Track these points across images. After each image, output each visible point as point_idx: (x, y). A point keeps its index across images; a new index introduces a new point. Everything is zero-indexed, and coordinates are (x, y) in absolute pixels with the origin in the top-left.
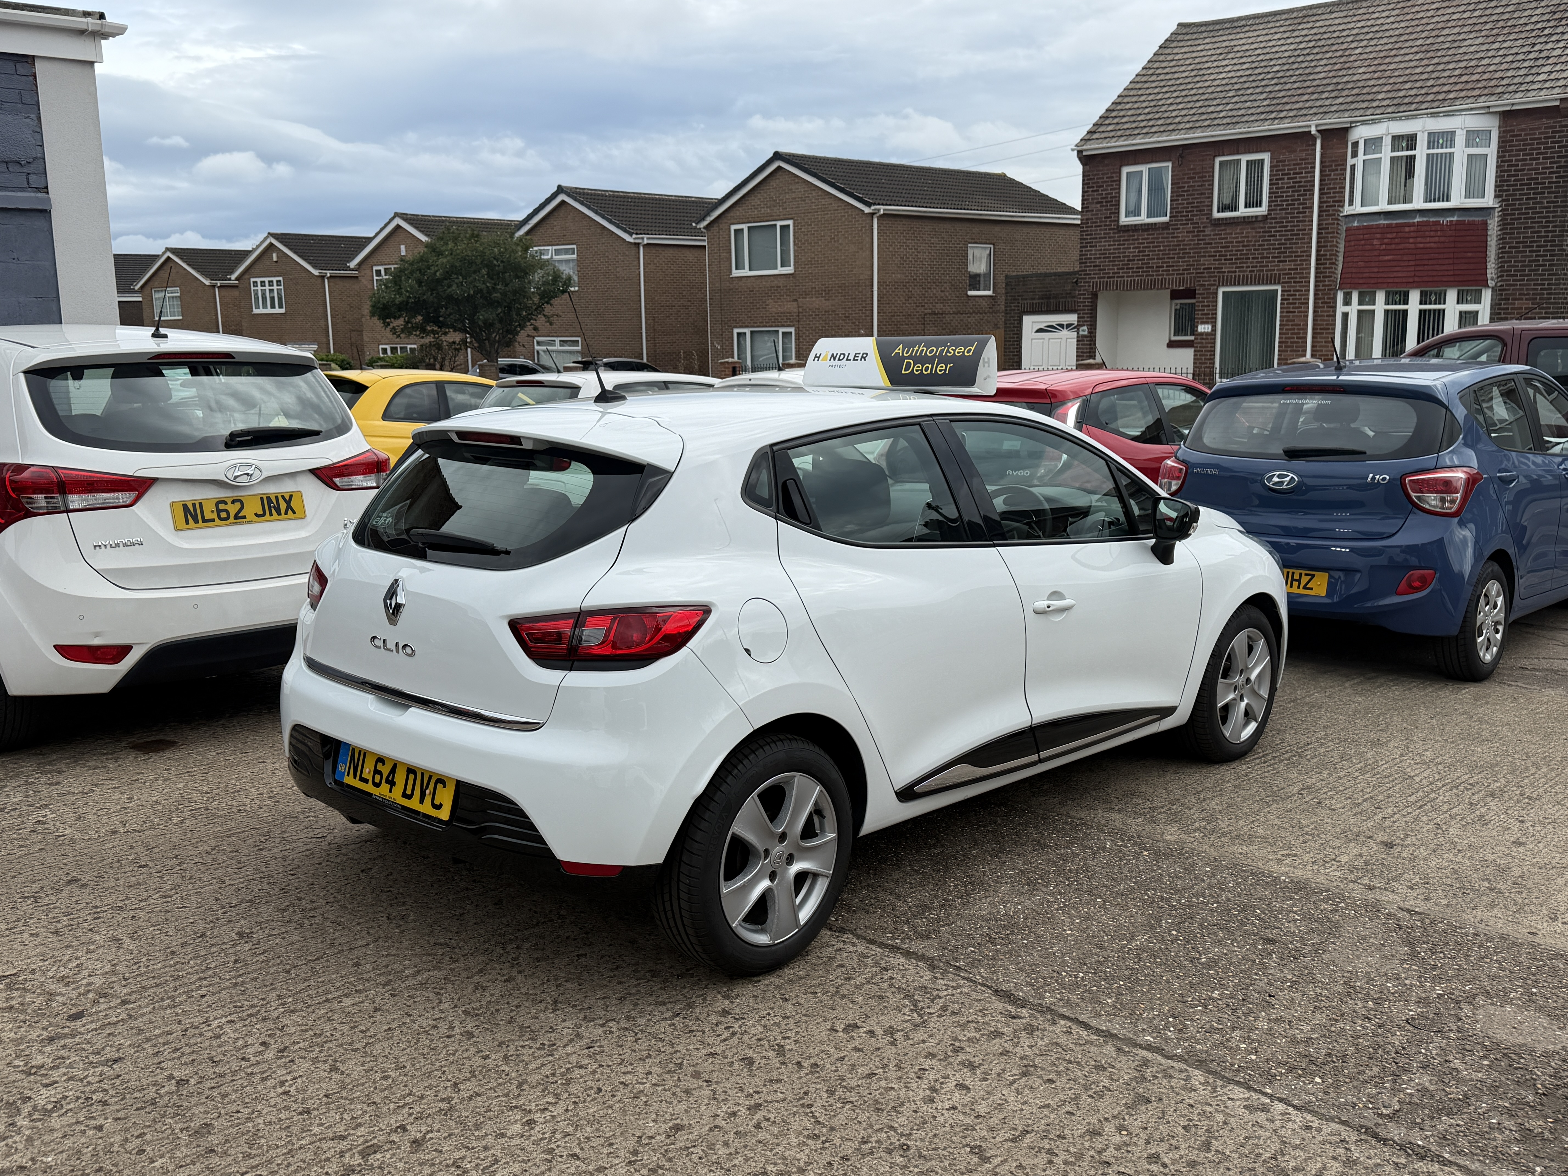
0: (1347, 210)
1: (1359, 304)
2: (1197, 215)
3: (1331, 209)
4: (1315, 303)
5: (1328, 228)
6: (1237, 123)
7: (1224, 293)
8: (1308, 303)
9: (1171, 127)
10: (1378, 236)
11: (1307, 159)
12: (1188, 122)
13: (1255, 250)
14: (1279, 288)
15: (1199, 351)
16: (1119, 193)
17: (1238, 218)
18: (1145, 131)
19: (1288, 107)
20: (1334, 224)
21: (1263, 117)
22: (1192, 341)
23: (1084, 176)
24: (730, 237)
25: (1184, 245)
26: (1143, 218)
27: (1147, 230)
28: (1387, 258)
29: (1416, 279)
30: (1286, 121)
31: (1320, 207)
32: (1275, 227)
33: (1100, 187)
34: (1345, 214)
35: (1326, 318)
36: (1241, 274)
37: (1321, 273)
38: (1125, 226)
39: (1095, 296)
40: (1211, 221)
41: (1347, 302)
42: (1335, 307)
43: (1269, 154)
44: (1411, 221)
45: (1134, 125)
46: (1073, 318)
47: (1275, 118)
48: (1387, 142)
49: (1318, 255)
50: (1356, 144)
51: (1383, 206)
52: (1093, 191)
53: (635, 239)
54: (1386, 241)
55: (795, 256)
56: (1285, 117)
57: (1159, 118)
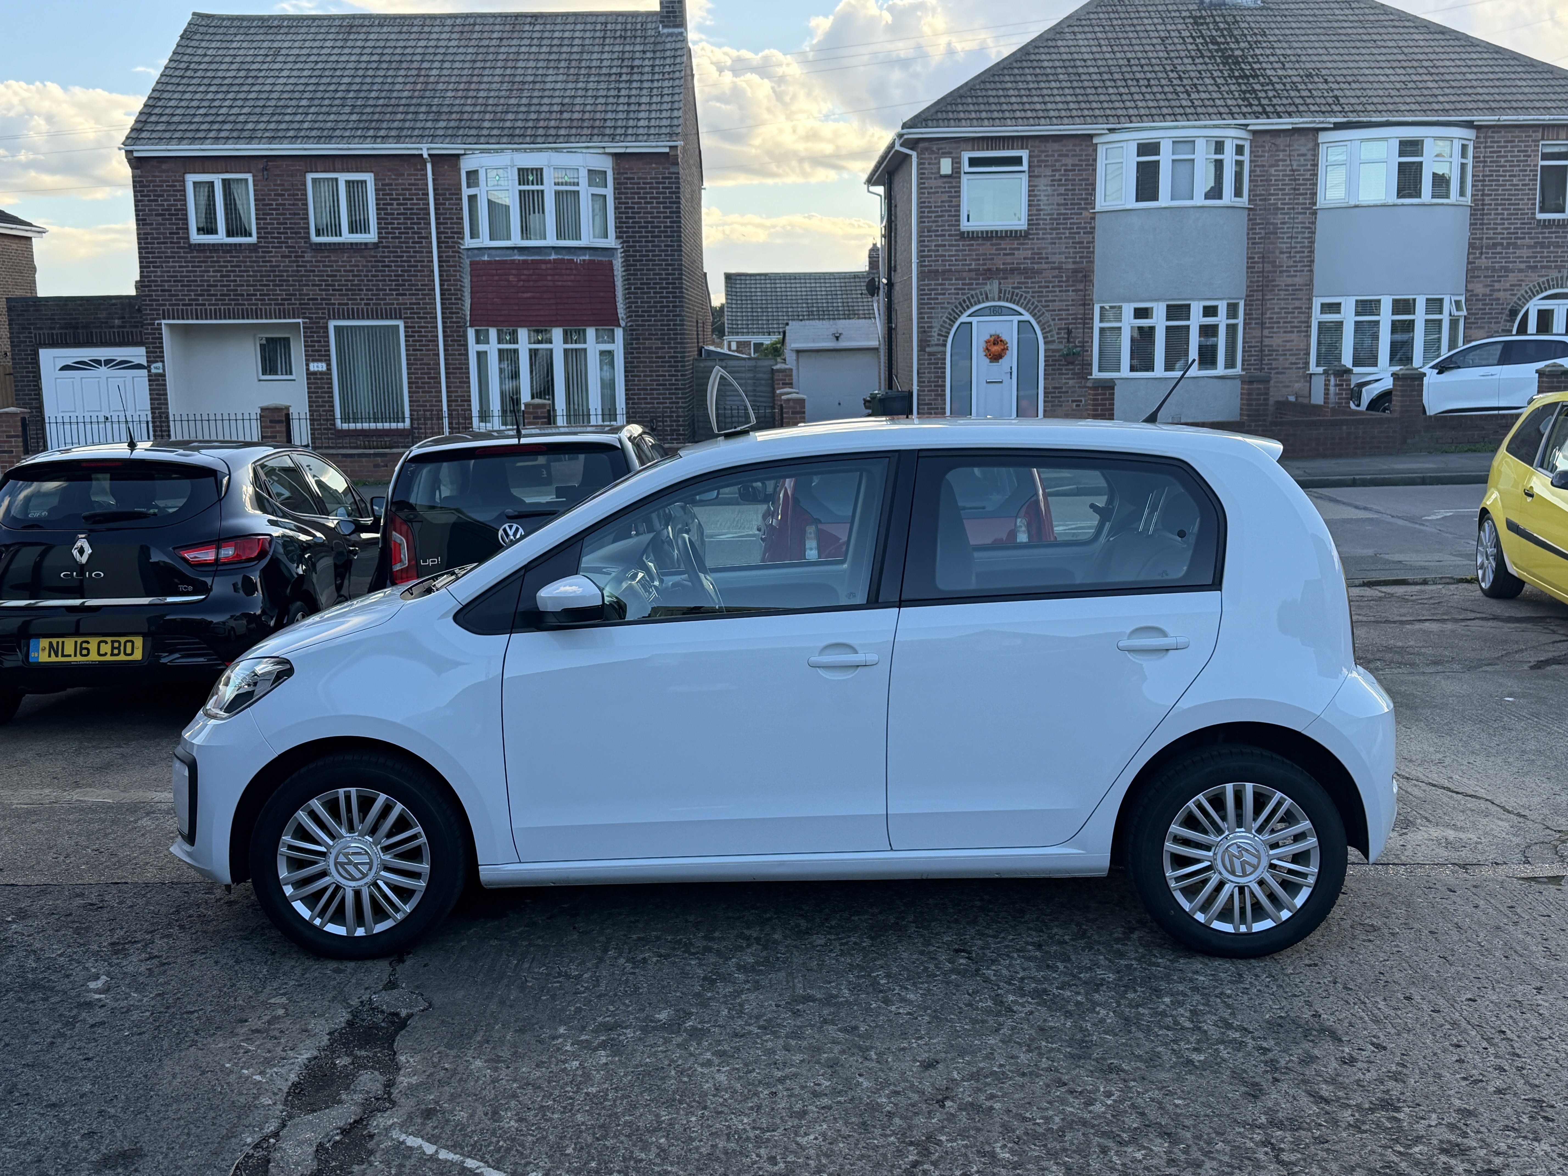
0: (470, 243)
1: (499, 343)
2: (292, 238)
3: (451, 241)
4: (445, 341)
5: (449, 261)
6: (329, 137)
7: (336, 327)
8: (437, 341)
9: (245, 134)
10: (514, 272)
11: (419, 185)
12: (266, 130)
13: (368, 280)
14: (401, 323)
15: (314, 393)
16: (185, 205)
17: (344, 244)
18: (212, 134)
20: (455, 257)
23: (135, 181)
25: (279, 271)
26: (224, 238)
27: (230, 252)
28: (526, 295)
29: (557, 318)
30: (391, 140)
31: (438, 237)
32: (389, 256)
33: (159, 196)
34: (467, 247)
35: (458, 353)
36: (355, 307)
37: (448, 307)
38: (198, 245)
39: (161, 327)
40: (311, 244)
41: (482, 340)
42: (467, 345)
43: (372, 175)
44: (549, 258)
47: (374, 137)
48: (513, 173)
49: (442, 289)
50: (472, 174)
51: (517, 241)
52: (150, 201)
54: (523, 277)
57: (224, 122)
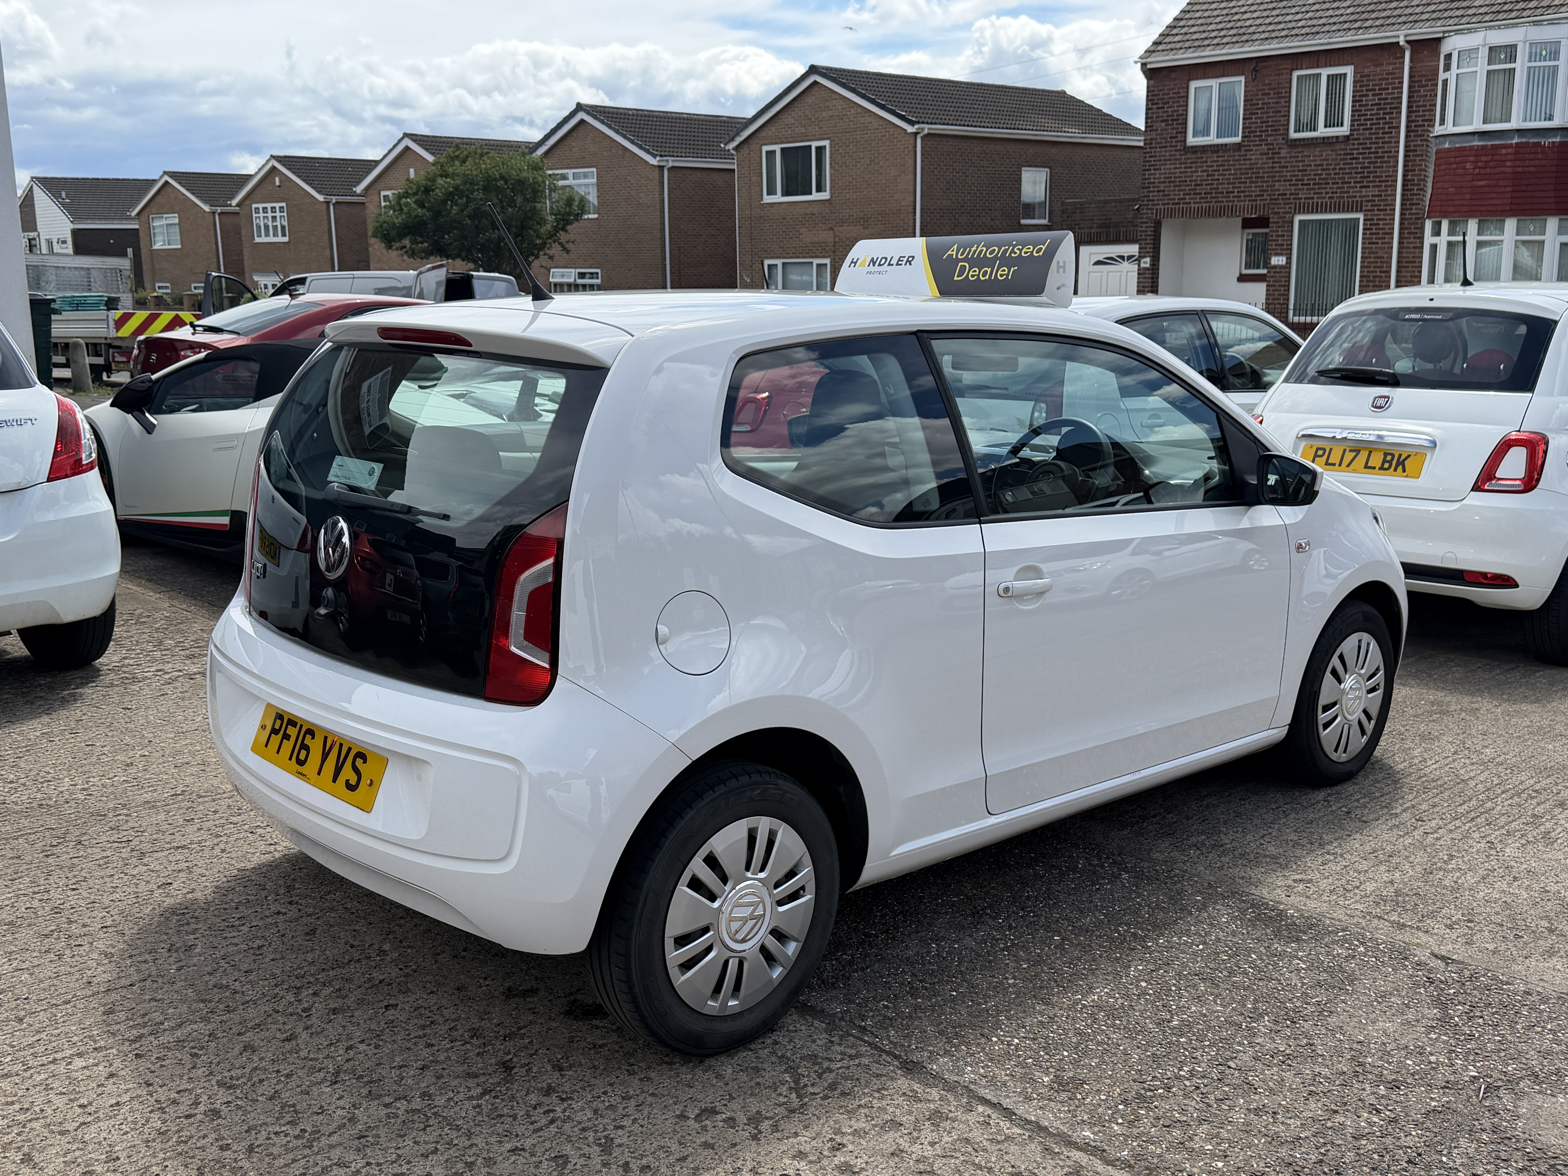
0: (1438, 130)
1: (1449, 235)
2: (1272, 135)
3: (1420, 129)
4: (1400, 233)
5: (1416, 151)
6: (1318, 33)
7: (1300, 221)
8: (1392, 234)
9: (1244, 38)
10: (1472, 159)
11: (1395, 73)
12: (1264, 32)
13: (1335, 174)
14: (1361, 216)
15: (1271, 286)
16: (1186, 110)
17: (1317, 138)
18: (1215, 41)
19: (1374, 15)
20: (1423, 145)
21: (1346, 26)
22: (1265, 275)
23: (1148, 92)
24: (761, 160)
25: (1257, 168)
26: (1212, 139)
27: (1217, 152)
28: (1480, 183)
29: (1513, 207)
30: (1372, 30)
31: (1407, 127)
32: (1358, 149)
33: (1165, 103)
34: (1435, 134)
35: (1412, 250)
36: (1320, 201)
37: (1408, 200)
38: (1192, 147)
39: (1158, 225)
40: (1287, 141)
41: (1437, 232)
42: (1423, 238)
43: (1352, 67)
44: (1509, 142)
45: (1203, 36)
46: (1133, 249)
47: (1360, 28)
48: (1484, 53)
49: (1404, 180)
50: (1449, 57)
51: (1477, 125)
52: (1158, 108)
53: (659, 161)
54: (1480, 164)
55: (831, 180)
56: (1371, 27)
57: (1232, 28)
